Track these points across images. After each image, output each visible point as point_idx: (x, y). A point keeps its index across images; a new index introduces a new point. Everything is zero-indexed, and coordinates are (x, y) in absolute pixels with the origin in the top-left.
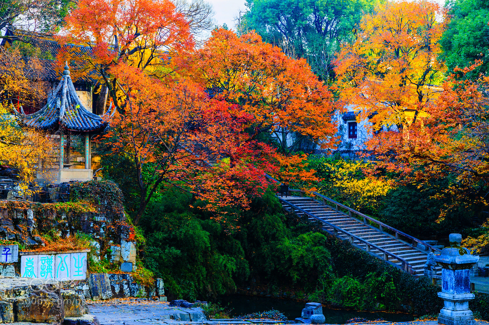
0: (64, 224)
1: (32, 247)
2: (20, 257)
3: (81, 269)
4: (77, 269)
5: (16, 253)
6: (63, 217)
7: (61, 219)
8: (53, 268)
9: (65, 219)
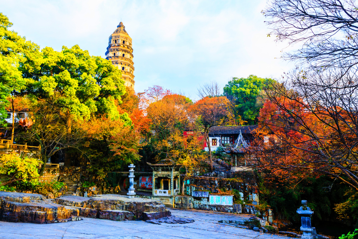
0: (229, 186)
1: (214, 193)
2: (209, 196)
3: (231, 202)
4: (229, 202)
5: (208, 194)
6: (229, 183)
7: (228, 184)
8: (220, 200)
9: (230, 184)
